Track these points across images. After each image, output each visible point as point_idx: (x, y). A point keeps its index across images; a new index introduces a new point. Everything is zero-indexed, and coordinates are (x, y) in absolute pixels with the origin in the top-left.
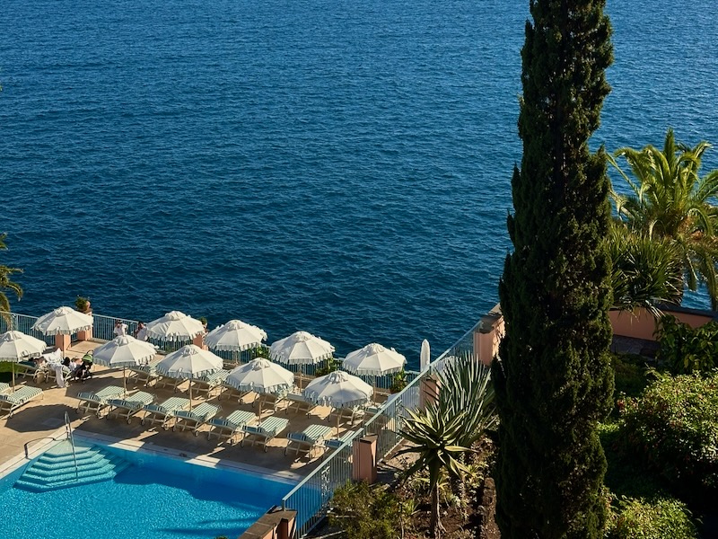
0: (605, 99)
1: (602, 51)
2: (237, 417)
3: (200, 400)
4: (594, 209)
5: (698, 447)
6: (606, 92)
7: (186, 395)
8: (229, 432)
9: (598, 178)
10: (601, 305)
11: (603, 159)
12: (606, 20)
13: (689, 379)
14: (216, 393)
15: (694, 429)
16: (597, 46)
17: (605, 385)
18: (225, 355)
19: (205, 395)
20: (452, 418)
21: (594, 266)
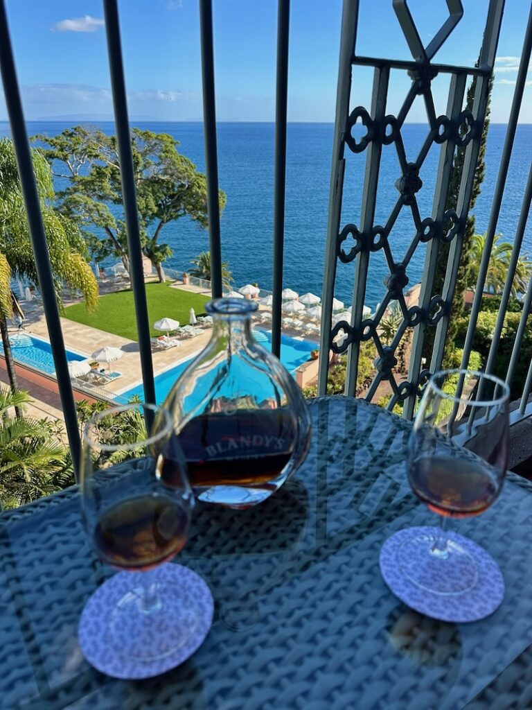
0: (478, 196)
1: (480, 176)
2: (309, 325)
3: (296, 319)
4: (468, 239)
5: (486, 335)
6: (479, 193)
7: (291, 317)
8: (306, 330)
9: (471, 227)
10: (465, 274)
11: (474, 219)
12: (484, 164)
13: (485, 313)
14: (302, 318)
15: (486, 328)
16: (479, 174)
17: (461, 303)
18: (306, 305)
19: (298, 318)
20: (396, 320)
21: (465, 259)
